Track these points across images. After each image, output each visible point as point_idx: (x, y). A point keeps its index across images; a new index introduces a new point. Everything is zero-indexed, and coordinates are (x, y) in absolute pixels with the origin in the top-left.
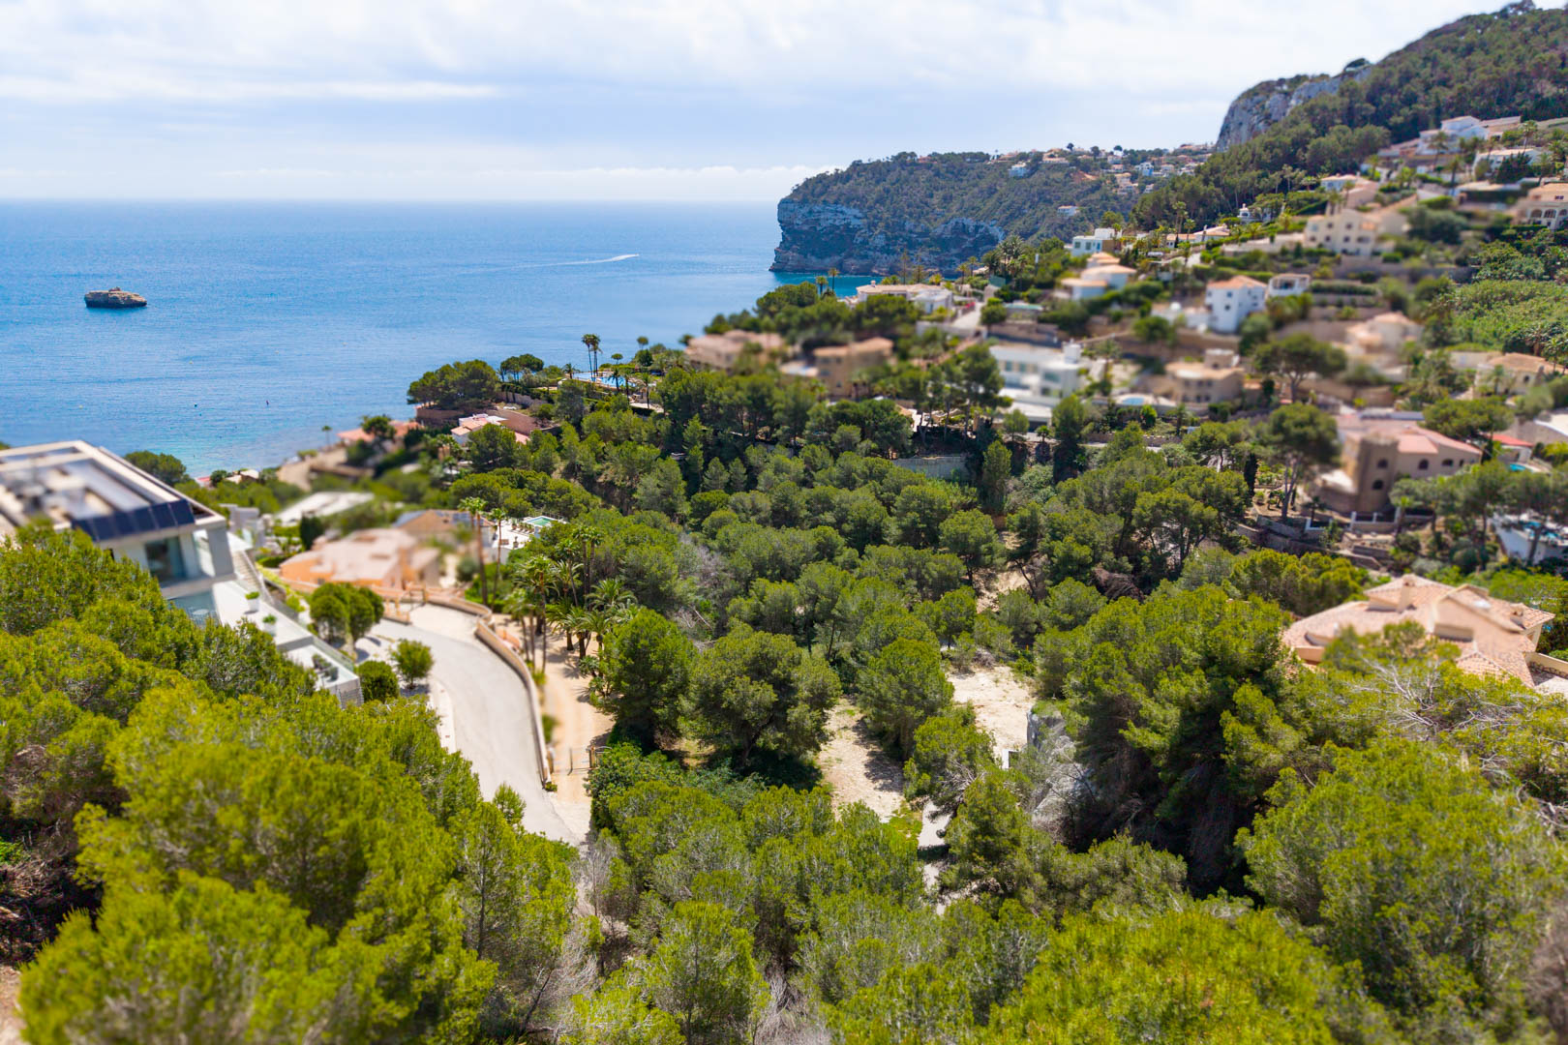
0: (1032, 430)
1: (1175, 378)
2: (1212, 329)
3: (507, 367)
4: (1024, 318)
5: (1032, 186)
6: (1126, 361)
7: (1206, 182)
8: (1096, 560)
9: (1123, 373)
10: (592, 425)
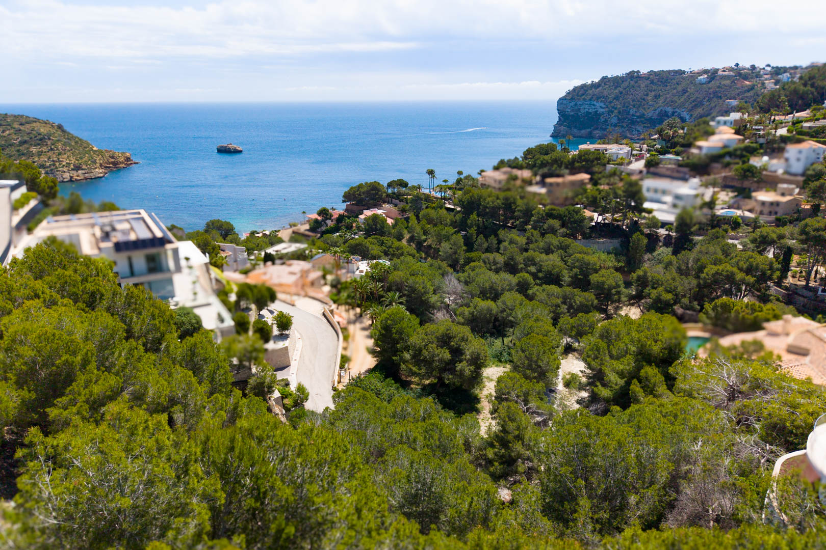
0: (662, 227)
1: (756, 201)
2: (787, 172)
3: (390, 185)
4: (670, 164)
5: (709, 89)
6: (728, 190)
7: (805, 85)
8: (675, 303)
9: (724, 196)
10: (424, 216)
